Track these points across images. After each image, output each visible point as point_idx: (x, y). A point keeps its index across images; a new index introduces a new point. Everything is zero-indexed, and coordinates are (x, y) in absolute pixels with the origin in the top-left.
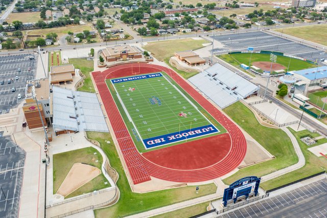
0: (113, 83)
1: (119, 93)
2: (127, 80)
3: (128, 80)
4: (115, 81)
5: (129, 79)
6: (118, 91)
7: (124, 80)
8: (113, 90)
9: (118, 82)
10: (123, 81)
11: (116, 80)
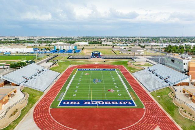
0: (132, 101)
1: (125, 89)
2: (113, 103)
3: (111, 101)
4: (130, 103)
5: (109, 103)
6: (126, 92)
7: (117, 103)
8: (131, 93)
9: (125, 101)
10: (119, 101)
11: (128, 104)
